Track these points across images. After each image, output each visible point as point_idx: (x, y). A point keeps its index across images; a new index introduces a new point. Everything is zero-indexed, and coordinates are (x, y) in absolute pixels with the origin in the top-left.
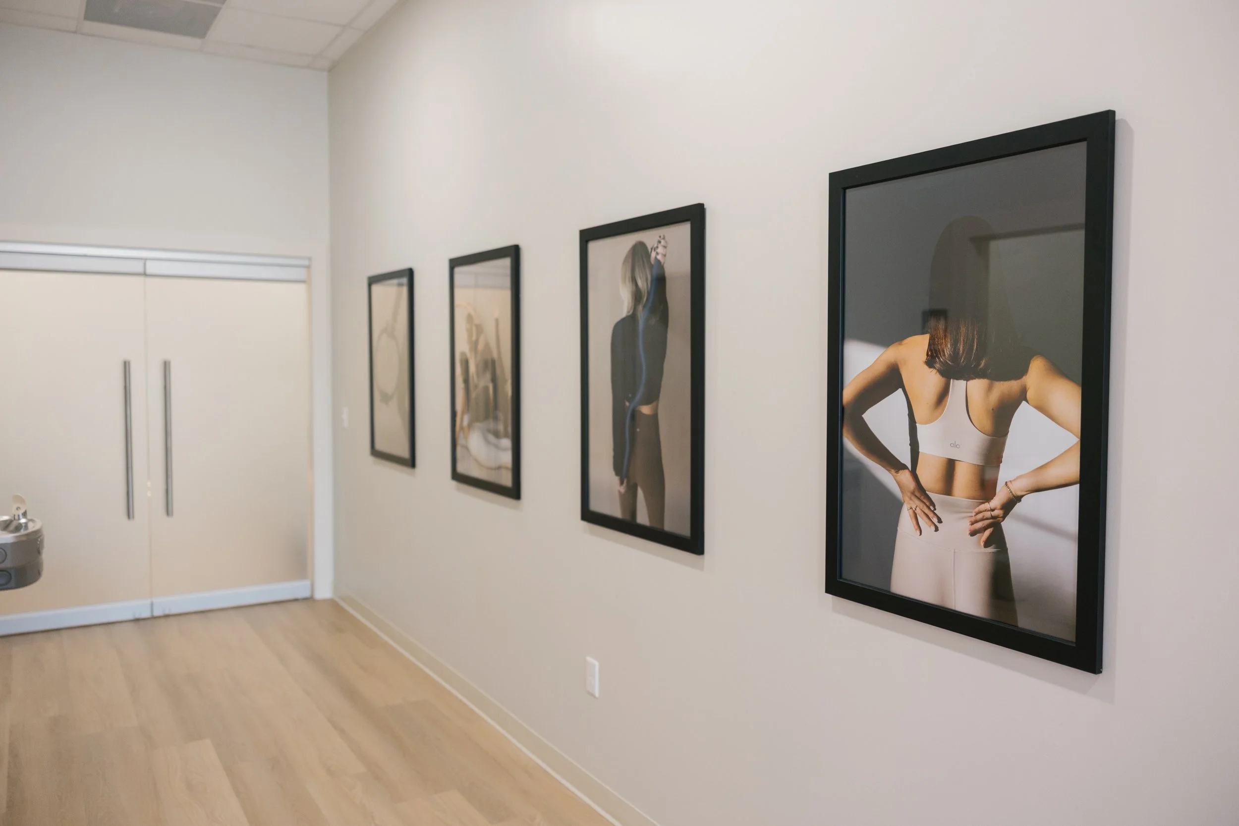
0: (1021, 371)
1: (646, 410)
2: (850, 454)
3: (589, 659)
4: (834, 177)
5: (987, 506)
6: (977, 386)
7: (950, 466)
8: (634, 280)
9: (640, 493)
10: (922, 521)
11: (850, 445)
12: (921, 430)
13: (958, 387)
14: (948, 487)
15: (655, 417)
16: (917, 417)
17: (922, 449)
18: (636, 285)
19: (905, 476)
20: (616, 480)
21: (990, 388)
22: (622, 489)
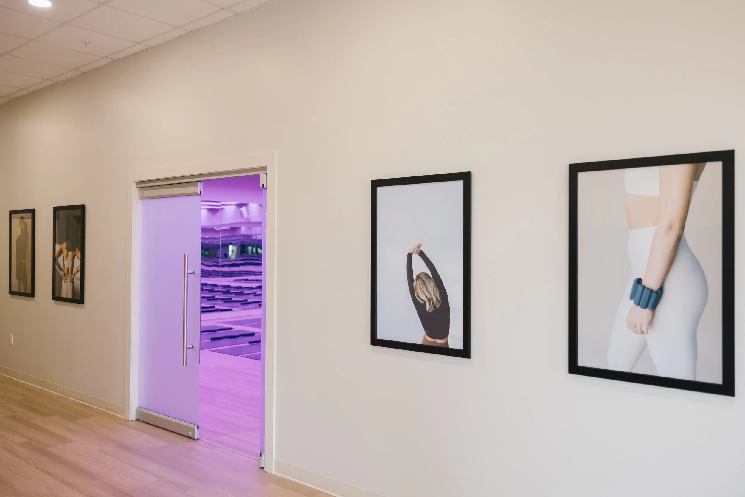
0: (75, 251)
1: (23, 261)
2: (57, 269)
3: (11, 335)
4: (54, 208)
5: (72, 276)
6: (71, 252)
7: (68, 268)
8: (21, 226)
9: (22, 283)
10: (65, 281)
11: (56, 266)
12: (65, 261)
13: (69, 252)
14: (68, 274)
15: (25, 262)
16: (64, 260)
17: (65, 266)
18: (22, 227)
19: (63, 272)
20: (17, 281)
21: (72, 253)
22: (18, 284)
